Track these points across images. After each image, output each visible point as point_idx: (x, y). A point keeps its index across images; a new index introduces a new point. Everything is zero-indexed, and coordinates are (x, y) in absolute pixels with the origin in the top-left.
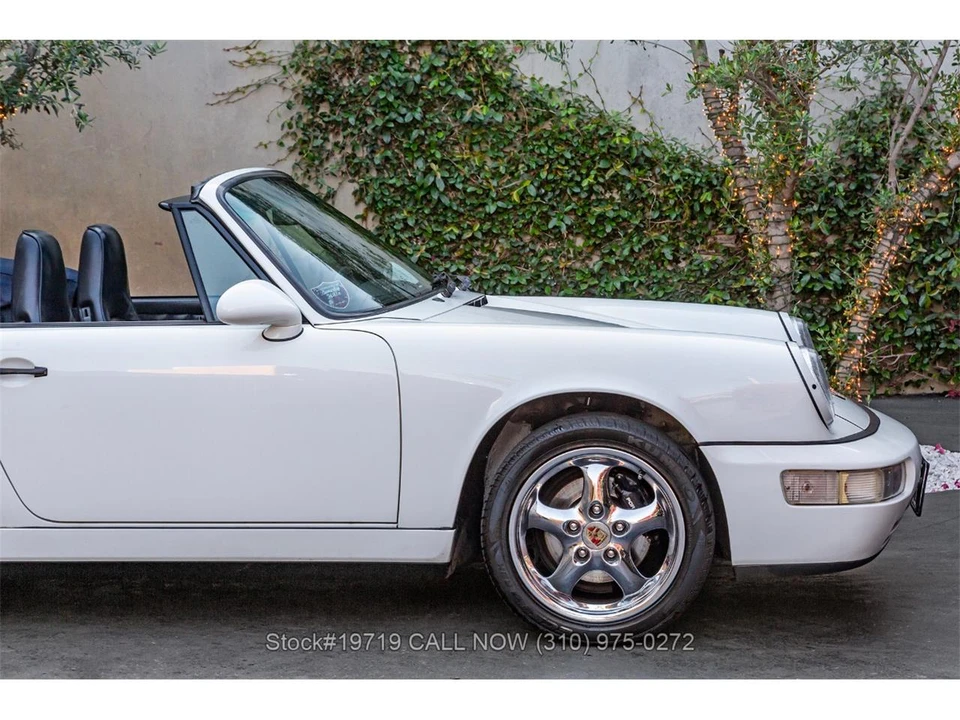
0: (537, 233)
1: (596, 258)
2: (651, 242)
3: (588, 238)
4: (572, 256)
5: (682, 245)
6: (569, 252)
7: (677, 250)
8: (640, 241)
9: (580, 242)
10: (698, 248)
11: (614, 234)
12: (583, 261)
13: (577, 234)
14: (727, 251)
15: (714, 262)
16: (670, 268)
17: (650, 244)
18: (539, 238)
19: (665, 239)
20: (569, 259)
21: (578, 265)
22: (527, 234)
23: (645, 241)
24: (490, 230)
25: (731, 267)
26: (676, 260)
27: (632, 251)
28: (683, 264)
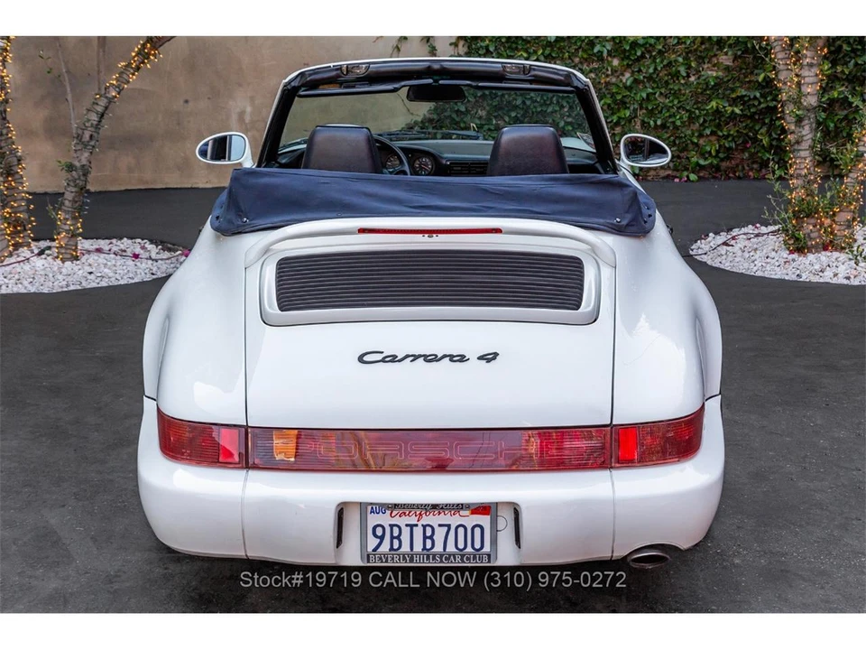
0: (585, 56)
1: (627, 75)
2: (670, 63)
3: (623, 59)
4: (609, 72)
5: (693, 65)
6: (607, 70)
7: (689, 67)
8: (662, 62)
9: (616, 62)
10: (706, 66)
11: (643, 56)
12: (618, 77)
13: (614, 56)
14: (727, 69)
15: (717, 78)
16: (682, 82)
17: (670, 64)
18: (586, 60)
19: (680, 60)
20: (607, 76)
21: (614, 80)
22: (577, 56)
23: (665, 62)
24: (550, 54)
25: (729, 80)
26: (688, 76)
27: (655, 69)
28: (692, 79)
